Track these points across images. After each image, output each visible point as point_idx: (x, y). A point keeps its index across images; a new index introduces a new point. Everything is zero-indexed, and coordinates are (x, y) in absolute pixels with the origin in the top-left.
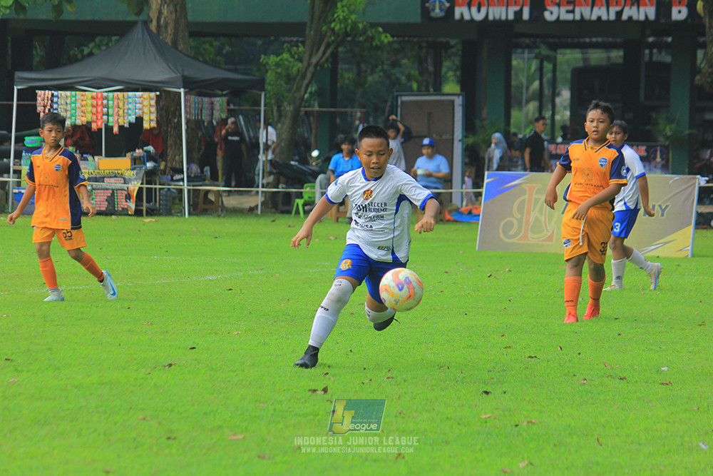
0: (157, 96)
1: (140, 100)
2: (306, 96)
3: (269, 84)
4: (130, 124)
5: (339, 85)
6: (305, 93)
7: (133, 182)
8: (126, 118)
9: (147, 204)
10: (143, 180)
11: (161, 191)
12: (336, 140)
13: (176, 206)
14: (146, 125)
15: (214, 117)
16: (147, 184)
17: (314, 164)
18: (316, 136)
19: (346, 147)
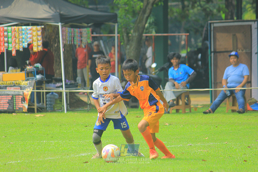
0: (42, 28)
1: (30, 32)
2: (147, 25)
3: (120, 18)
4: (24, 49)
5: (169, 17)
6: (146, 23)
7: (27, 89)
8: (20, 45)
9: (38, 105)
10: (34, 87)
11: (47, 95)
12: (168, 56)
13: (58, 105)
14: (35, 49)
15: (83, 42)
16: (37, 90)
17: (153, 73)
18: (154, 53)
19: (175, 61)
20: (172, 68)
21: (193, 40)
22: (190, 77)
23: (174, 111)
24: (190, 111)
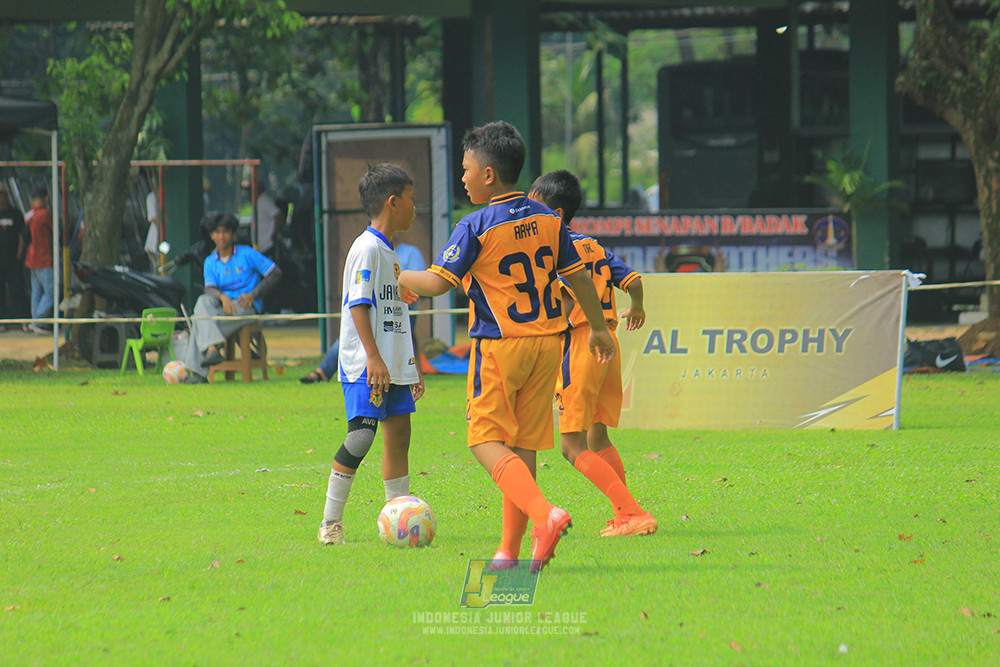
2: (142, 136)
3: (67, 115)
5: (204, 112)
6: (139, 130)
12: (202, 221)
17: (161, 269)
18: (162, 212)
19: (221, 235)
20: (214, 256)
21: (272, 178)
22: (264, 282)
23: (221, 377)
24: (266, 377)
